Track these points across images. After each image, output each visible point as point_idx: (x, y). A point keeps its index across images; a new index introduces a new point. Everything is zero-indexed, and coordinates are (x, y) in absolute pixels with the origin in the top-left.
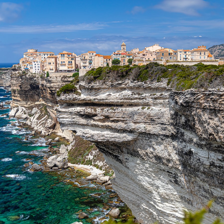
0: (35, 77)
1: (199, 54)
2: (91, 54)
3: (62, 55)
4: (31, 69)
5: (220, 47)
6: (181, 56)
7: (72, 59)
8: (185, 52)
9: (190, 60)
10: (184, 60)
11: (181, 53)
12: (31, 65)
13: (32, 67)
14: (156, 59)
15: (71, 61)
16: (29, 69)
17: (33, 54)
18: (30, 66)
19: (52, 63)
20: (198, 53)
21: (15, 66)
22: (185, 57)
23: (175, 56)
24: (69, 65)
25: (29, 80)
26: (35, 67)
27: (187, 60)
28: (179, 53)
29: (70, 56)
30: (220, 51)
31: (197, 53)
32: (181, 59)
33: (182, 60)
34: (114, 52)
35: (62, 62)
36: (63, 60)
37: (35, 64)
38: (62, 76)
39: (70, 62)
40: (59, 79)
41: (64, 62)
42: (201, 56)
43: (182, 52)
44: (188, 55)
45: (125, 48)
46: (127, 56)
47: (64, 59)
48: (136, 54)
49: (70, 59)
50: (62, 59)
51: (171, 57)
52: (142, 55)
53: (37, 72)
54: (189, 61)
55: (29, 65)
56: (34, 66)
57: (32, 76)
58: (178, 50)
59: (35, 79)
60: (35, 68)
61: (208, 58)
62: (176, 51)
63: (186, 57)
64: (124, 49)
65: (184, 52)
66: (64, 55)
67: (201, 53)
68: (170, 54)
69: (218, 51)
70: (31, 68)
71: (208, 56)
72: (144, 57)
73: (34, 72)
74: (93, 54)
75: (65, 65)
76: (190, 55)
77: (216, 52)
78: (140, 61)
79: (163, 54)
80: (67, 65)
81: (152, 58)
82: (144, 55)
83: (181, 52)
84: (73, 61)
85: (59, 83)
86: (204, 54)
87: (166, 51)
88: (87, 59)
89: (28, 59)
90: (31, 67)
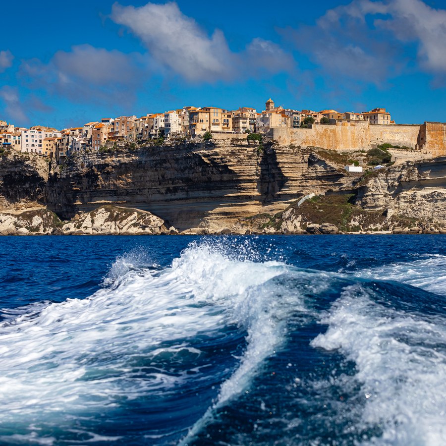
0: (29, 159)
4: (16, 145)
7: (229, 116)
12: (17, 137)
13: (19, 141)
15: (228, 120)
16: (13, 144)
18: (15, 139)
19: (205, 121)
24: (224, 124)
25: (9, 166)
26: (27, 141)
29: (226, 112)
31: (381, 116)
35: (214, 120)
37: (27, 136)
38: (231, 139)
39: (226, 121)
40: (229, 142)
41: (217, 119)
43: (354, 115)
47: (217, 116)
49: (226, 116)
50: (214, 116)
53: (29, 151)
55: (12, 137)
56: (24, 138)
57: (21, 157)
59: (27, 163)
60: (27, 143)
70: (16, 143)
73: (24, 150)
75: (218, 124)
80: (221, 125)
84: (230, 120)
85: (228, 148)
88: (247, 118)
90: (16, 141)
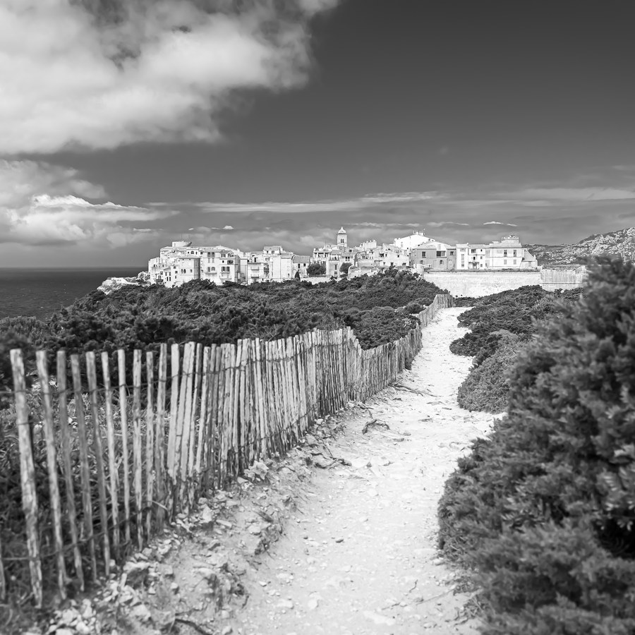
1: (503, 255)
2: (270, 252)
3: (209, 253)
4: (167, 282)
5: (607, 239)
6: (463, 259)
7: (230, 262)
8: (473, 251)
9: (484, 267)
10: (471, 266)
11: (463, 253)
12: (168, 274)
14: (407, 265)
15: (228, 267)
16: (164, 281)
17: (178, 251)
18: (166, 275)
19: (188, 271)
20: (501, 252)
21: (142, 275)
22: (472, 260)
23: (451, 257)
24: (223, 274)
26: (176, 277)
27: (478, 266)
28: (459, 253)
29: (227, 255)
30: (606, 246)
31: (498, 252)
32: (463, 265)
33: (466, 268)
34: (317, 249)
35: (209, 268)
36: (211, 265)
39: (226, 269)
41: (214, 268)
42: (505, 258)
43: (467, 250)
44: (479, 257)
45: (345, 241)
46: (343, 257)
47: (213, 262)
48: (368, 253)
49: (226, 262)
50: (209, 262)
51: (441, 261)
52: (378, 255)
54: (481, 268)
55: (164, 274)
56: (173, 275)
58: (459, 246)
61: (524, 263)
62: (454, 248)
63: (476, 261)
64: (342, 241)
65: (470, 251)
66: (213, 253)
67: (505, 253)
68: (439, 254)
69: (601, 246)
71: (523, 259)
72: (381, 259)
74: (273, 252)
75: (215, 274)
76: (484, 257)
77: (597, 248)
78: (366, 268)
79: (424, 253)
80: (219, 274)
81: (399, 262)
82: (382, 255)
83: (463, 249)
84: (232, 267)
86: (513, 255)
87: (431, 247)
88: (260, 263)
89: (164, 261)
90: (167, 278)
